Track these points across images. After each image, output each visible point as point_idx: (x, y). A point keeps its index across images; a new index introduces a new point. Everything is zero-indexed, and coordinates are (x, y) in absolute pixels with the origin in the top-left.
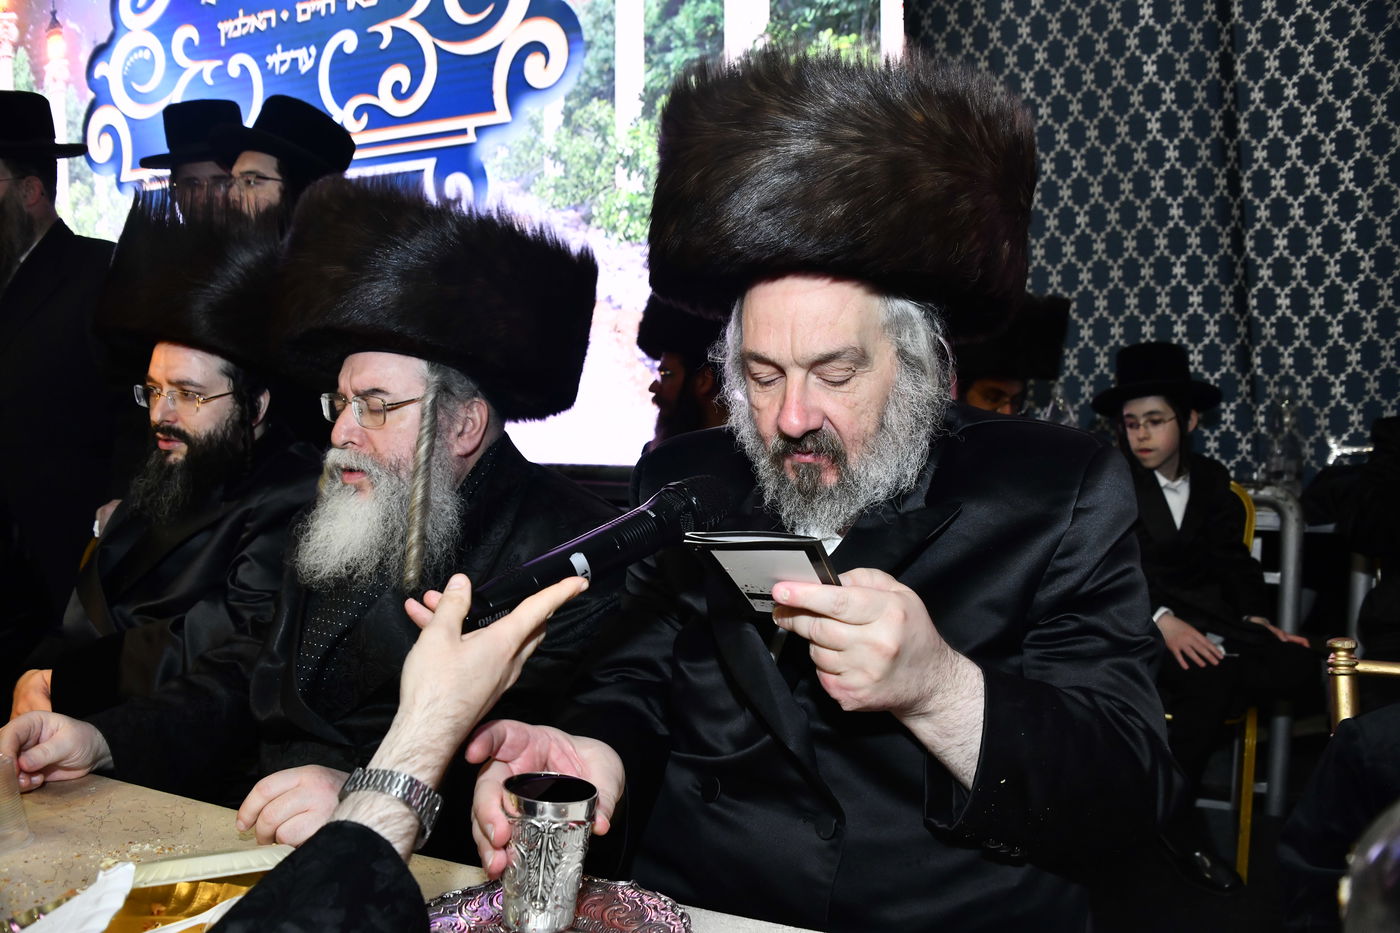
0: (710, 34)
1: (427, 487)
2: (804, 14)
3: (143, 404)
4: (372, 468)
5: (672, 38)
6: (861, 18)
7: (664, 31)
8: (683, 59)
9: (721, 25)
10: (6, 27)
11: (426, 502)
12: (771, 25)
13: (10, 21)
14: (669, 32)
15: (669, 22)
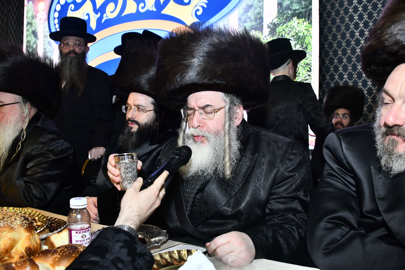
0: (259, 18)
1: (230, 140)
2: (288, 12)
3: (125, 112)
4: (208, 135)
5: (247, 19)
6: (306, 13)
7: (245, 17)
8: (250, 25)
9: (262, 15)
10: (43, 15)
11: (230, 145)
12: (278, 15)
13: (44, 13)
14: (246, 17)
15: (246, 14)
